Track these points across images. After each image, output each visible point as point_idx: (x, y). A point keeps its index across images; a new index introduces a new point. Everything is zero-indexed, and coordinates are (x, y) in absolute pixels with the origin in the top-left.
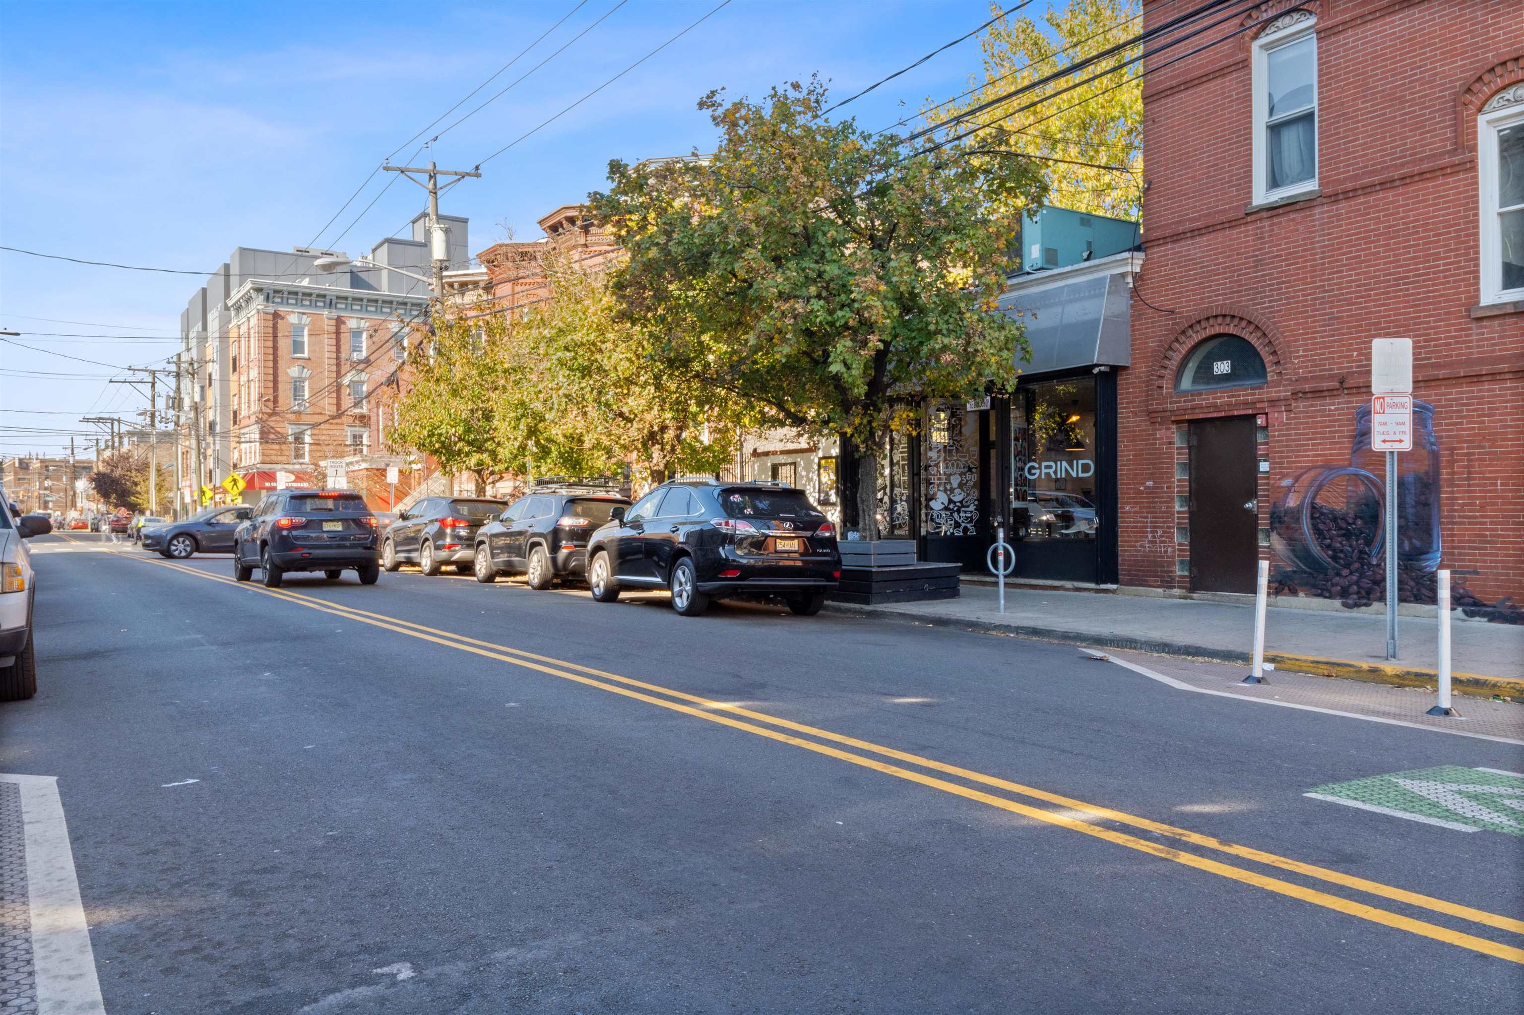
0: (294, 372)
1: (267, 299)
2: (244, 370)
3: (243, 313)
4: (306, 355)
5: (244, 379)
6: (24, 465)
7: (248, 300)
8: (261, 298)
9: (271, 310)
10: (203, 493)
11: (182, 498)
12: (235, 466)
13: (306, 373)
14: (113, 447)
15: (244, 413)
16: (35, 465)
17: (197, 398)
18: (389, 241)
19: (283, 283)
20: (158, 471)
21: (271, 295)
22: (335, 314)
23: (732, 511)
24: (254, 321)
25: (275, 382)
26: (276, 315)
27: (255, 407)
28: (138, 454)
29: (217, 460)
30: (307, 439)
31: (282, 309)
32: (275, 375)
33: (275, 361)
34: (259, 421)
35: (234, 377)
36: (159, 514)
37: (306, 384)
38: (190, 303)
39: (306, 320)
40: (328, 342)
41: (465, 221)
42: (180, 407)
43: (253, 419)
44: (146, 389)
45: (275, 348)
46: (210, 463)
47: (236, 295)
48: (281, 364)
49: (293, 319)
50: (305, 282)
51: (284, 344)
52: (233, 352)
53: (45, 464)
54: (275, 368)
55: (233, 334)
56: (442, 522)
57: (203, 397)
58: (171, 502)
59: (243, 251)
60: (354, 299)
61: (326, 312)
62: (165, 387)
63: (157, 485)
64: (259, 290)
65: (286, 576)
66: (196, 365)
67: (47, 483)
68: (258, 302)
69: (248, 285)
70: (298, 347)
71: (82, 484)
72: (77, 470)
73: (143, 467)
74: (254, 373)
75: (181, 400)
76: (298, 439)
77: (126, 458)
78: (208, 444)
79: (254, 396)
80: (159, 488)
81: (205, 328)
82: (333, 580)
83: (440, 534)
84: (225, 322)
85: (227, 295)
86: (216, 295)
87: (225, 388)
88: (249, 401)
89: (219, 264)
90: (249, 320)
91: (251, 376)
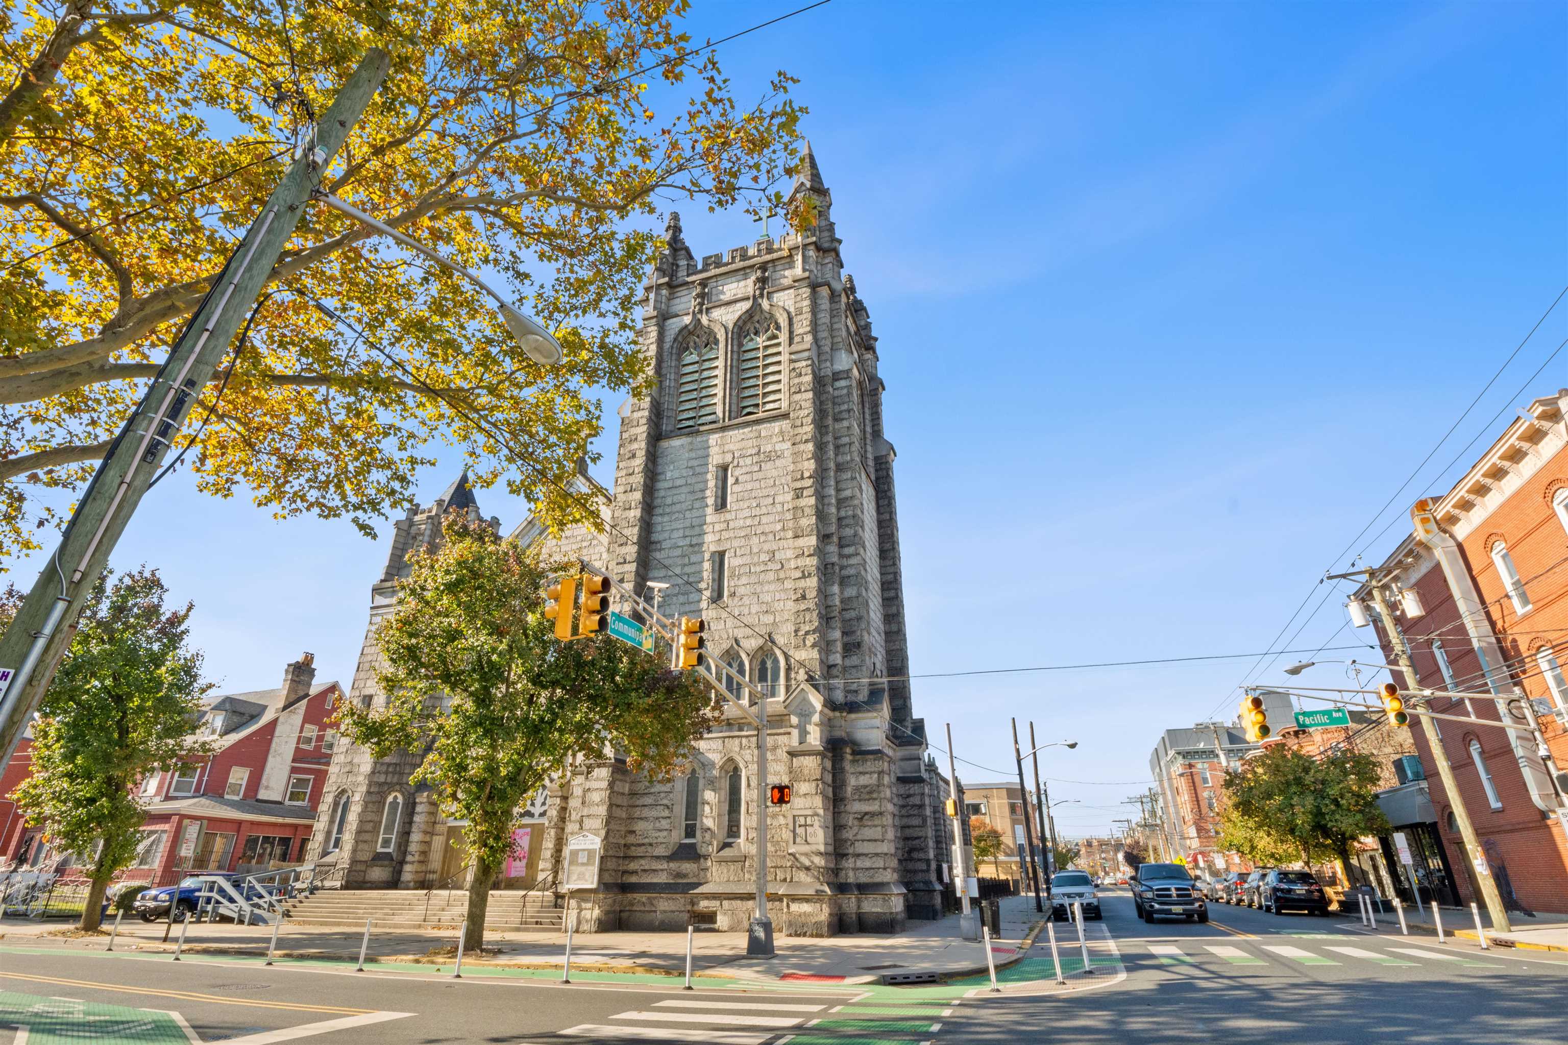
0: (1206, 794)
1: (1185, 757)
2: (1182, 795)
3: (1175, 764)
4: (1210, 785)
5: (1183, 800)
6: (1089, 844)
7: (1176, 758)
8: (1182, 757)
9: (1188, 763)
13: (1212, 794)
14: (1130, 835)
15: (1187, 818)
16: (1095, 843)
19: (1192, 748)
21: (1185, 755)
23: (1283, 880)
24: (1181, 769)
25: (1198, 801)
26: (1191, 766)
27: (1191, 815)
28: (1142, 841)
31: (1192, 761)
32: (1197, 797)
33: (1195, 789)
34: (1195, 823)
35: (1178, 798)
38: (1151, 756)
39: (1206, 765)
43: (1192, 822)
44: (1139, 806)
45: (1194, 783)
47: (1171, 754)
48: (1199, 791)
49: (1199, 766)
50: (1202, 745)
51: (1198, 779)
52: (1175, 784)
53: (1101, 842)
54: (1196, 793)
55: (1173, 775)
56: (1236, 883)
59: (1168, 731)
64: (1179, 753)
67: (1103, 855)
68: (1180, 760)
69: (1175, 751)
71: (1121, 856)
72: (1118, 846)
74: (1186, 797)
77: (1136, 843)
79: (1190, 809)
81: (1160, 770)
84: (1168, 768)
85: (1167, 754)
86: (1161, 752)
87: (1176, 805)
88: (1187, 811)
89: (1159, 738)
90: (1178, 767)
91: (1185, 797)
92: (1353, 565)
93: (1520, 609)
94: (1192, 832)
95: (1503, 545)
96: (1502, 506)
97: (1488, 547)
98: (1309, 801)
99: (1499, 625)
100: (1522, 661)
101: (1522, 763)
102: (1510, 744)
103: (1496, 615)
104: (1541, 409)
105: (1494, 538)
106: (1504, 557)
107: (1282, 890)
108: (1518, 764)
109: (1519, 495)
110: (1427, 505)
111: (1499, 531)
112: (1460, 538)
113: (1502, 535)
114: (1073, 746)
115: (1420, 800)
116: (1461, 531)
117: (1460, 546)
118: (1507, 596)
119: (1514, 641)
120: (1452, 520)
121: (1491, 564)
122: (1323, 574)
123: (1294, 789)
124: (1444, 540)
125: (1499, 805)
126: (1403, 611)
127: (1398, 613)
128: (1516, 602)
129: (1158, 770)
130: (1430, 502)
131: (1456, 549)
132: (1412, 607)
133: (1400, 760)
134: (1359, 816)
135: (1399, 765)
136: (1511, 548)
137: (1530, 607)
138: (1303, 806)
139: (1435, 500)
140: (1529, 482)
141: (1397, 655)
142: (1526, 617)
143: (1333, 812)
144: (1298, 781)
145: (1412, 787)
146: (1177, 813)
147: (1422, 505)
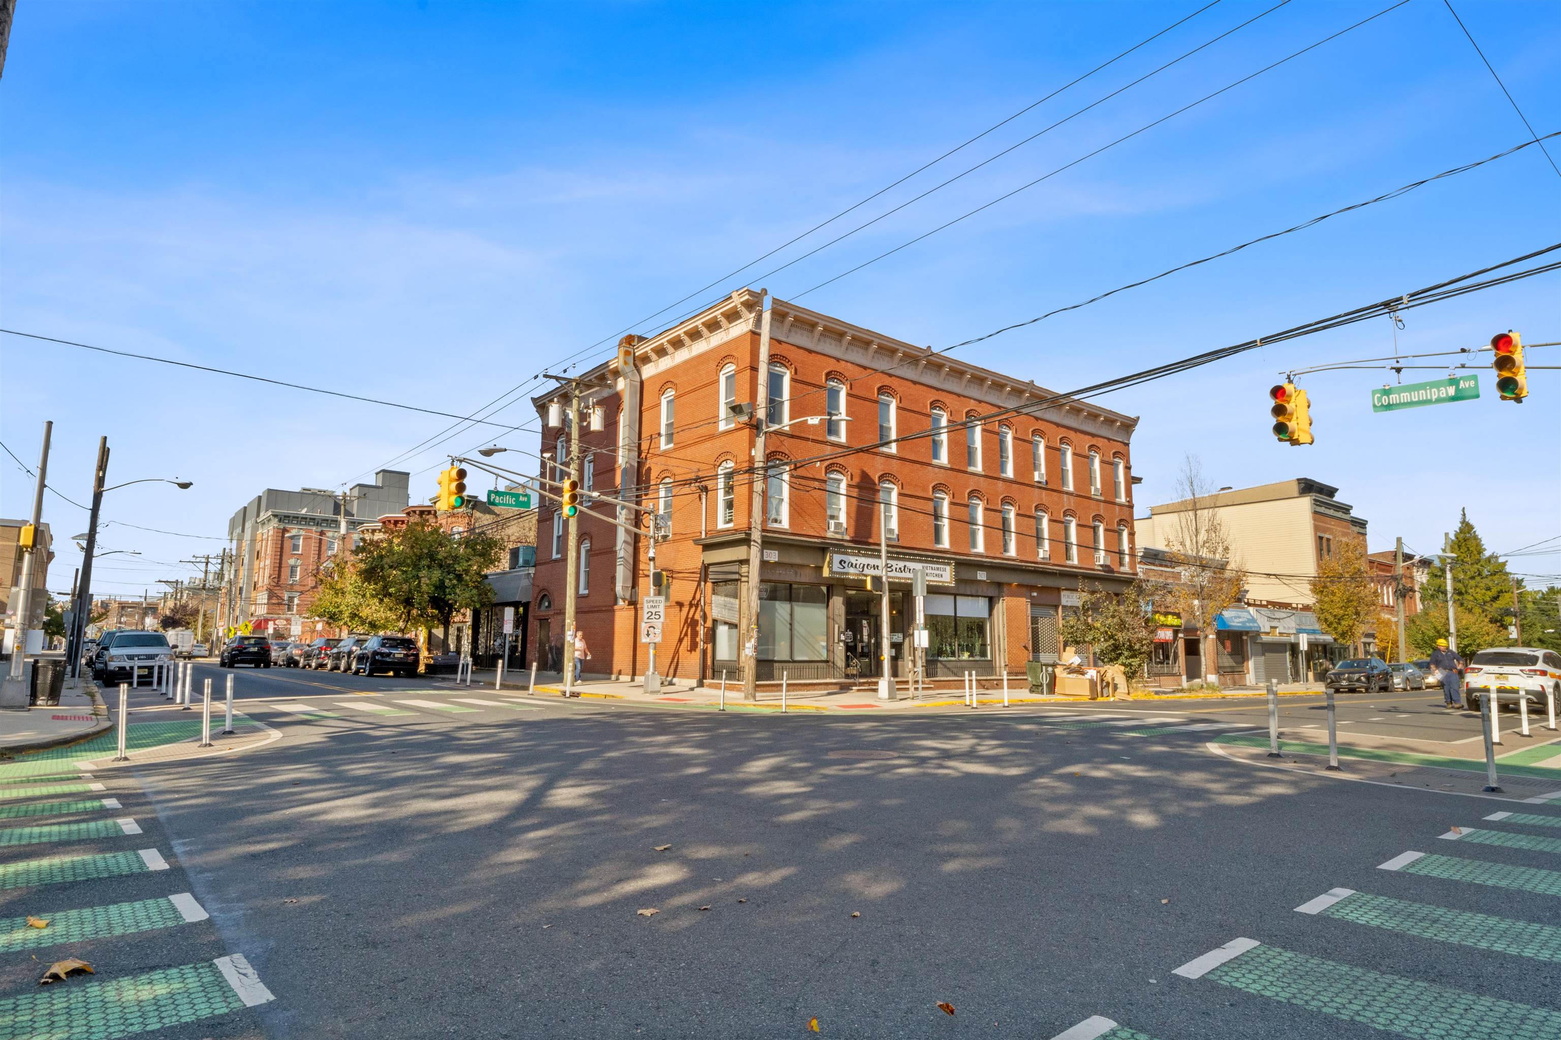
0: (292, 562)
1: (280, 521)
2: (263, 559)
3: (266, 527)
4: (300, 552)
5: (262, 565)
7: (269, 520)
8: (276, 520)
9: (282, 527)
10: (230, 630)
11: (218, 633)
12: (252, 615)
13: (299, 562)
14: (176, 599)
15: (260, 584)
17: (232, 577)
18: (359, 485)
19: (292, 512)
20: (204, 615)
21: (282, 518)
22: (320, 529)
23: (383, 645)
24: (271, 533)
25: (280, 567)
26: (284, 529)
27: (266, 581)
28: (192, 604)
29: (242, 611)
30: (296, 601)
31: (288, 526)
32: (280, 563)
33: (281, 556)
34: (268, 589)
35: (256, 563)
36: (202, 642)
37: (299, 569)
38: (236, 514)
39: (302, 532)
40: (314, 545)
41: (408, 474)
42: (222, 579)
43: (265, 588)
44: (202, 567)
45: (282, 548)
46: (237, 612)
47: (263, 516)
48: (284, 557)
49: (294, 531)
50: (304, 511)
51: (288, 545)
52: (258, 547)
53: (123, 607)
54: (281, 559)
55: (259, 537)
56: (321, 648)
57: (236, 575)
58: (211, 635)
59: (270, 491)
60: (332, 521)
61: (314, 528)
62: (214, 568)
63: (203, 624)
64: (275, 516)
65: (236, 665)
66: (234, 558)
68: (275, 523)
69: (270, 513)
70: (295, 547)
73: (196, 612)
74: (268, 562)
75: (223, 575)
76: (291, 599)
77: (184, 607)
78: (236, 603)
79: (267, 575)
80: (204, 626)
81: (243, 531)
82: (257, 666)
83: (320, 653)
84: (255, 529)
85: (258, 515)
86: (252, 512)
87: (251, 569)
88: (263, 577)
89: (255, 495)
90: (269, 531)
91: (266, 563)
92: (565, 371)
93: (663, 445)
94: (263, 597)
95: (673, 393)
96: (686, 362)
97: (662, 391)
98: (437, 574)
99: (643, 455)
100: (647, 488)
101: (619, 562)
102: (615, 545)
103: (645, 446)
104: (747, 297)
105: (669, 385)
106: (668, 402)
107: (382, 654)
108: (615, 562)
109: (701, 359)
110: (633, 340)
111: (675, 381)
112: (644, 377)
113: (676, 385)
114: (185, 486)
115: (525, 583)
116: (648, 371)
117: (642, 383)
118: (659, 434)
119: (649, 469)
120: (646, 359)
121: (659, 405)
122: (540, 371)
123: (425, 562)
124: (633, 375)
125: (586, 592)
126: (589, 423)
127: (585, 424)
128: (663, 440)
129: (239, 530)
130: (636, 340)
131: (639, 384)
132: (596, 422)
133: (518, 549)
134: (475, 591)
135: (515, 553)
136: (677, 397)
137: (671, 445)
138: (430, 579)
139: (641, 339)
140: (712, 351)
141: (572, 459)
142: (665, 454)
143: (454, 586)
144: (432, 556)
145: (523, 572)
146: (250, 576)
147: (630, 340)
